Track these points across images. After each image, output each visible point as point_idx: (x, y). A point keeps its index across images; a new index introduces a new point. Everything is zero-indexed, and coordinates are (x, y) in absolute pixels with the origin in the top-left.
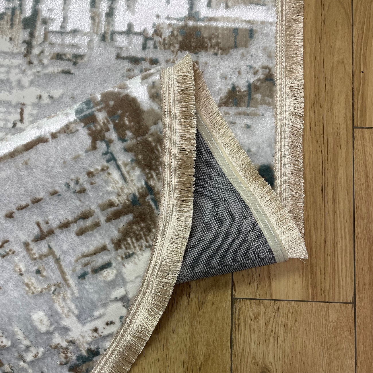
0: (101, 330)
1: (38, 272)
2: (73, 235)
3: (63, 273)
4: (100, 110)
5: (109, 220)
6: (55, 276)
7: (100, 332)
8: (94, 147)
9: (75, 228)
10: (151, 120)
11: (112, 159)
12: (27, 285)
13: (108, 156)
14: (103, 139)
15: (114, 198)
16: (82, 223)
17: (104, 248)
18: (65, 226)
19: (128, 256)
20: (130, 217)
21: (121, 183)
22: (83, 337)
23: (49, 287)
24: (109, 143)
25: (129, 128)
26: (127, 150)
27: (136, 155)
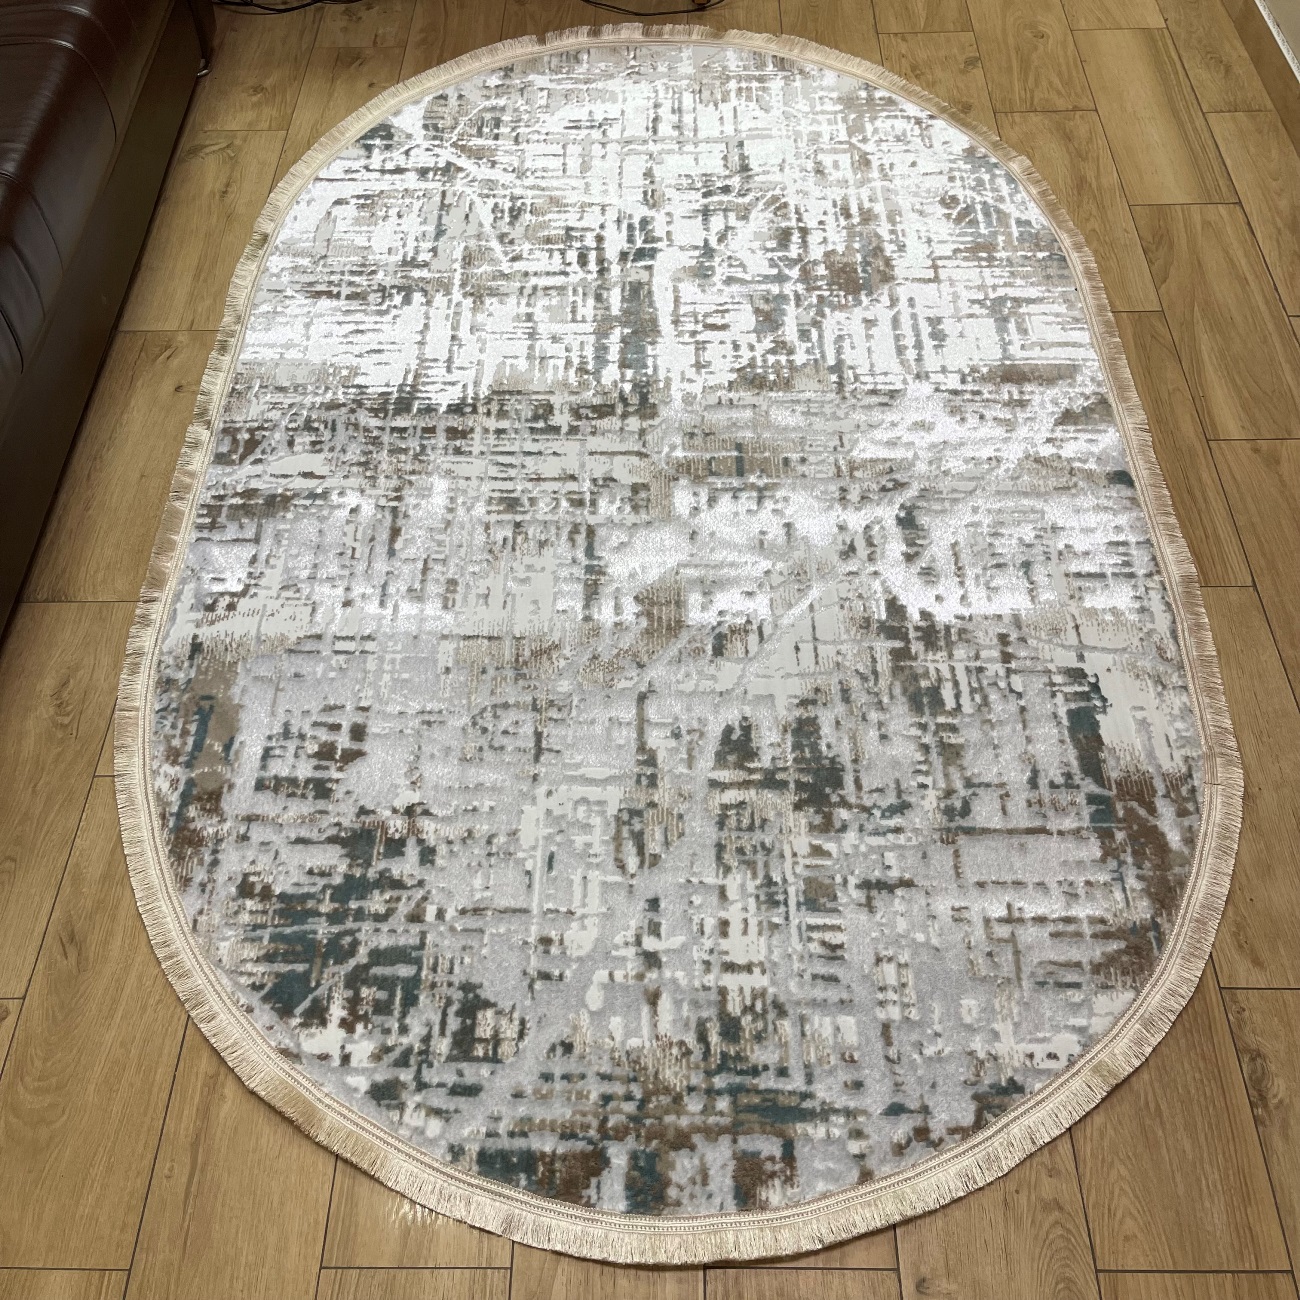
0: (1037, 1059)
1: (990, 954)
2: (1046, 935)
3: (1019, 969)
4: (1120, 829)
5: (1095, 936)
6: (1007, 969)
7: (1035, 1062)
8: (1103, 860)
9: (1051, 928)
10: (1178, 861)
11: (1121, 879)
12: (971, 962)
13: (1116, 875)
14: (1117, 857)
15: (1109, 917)
16: (1061, 927)
17: (1078, 965)
18: (1040, 920)
19: (1105, 987)
20: (1123, 945)
21: (1122, 905)
22: (1012, 1058)
23: (996, 976)
24: (1121, 863)
25: (1150, 860)
26: (1139, 877)
27: (1148, 887)
